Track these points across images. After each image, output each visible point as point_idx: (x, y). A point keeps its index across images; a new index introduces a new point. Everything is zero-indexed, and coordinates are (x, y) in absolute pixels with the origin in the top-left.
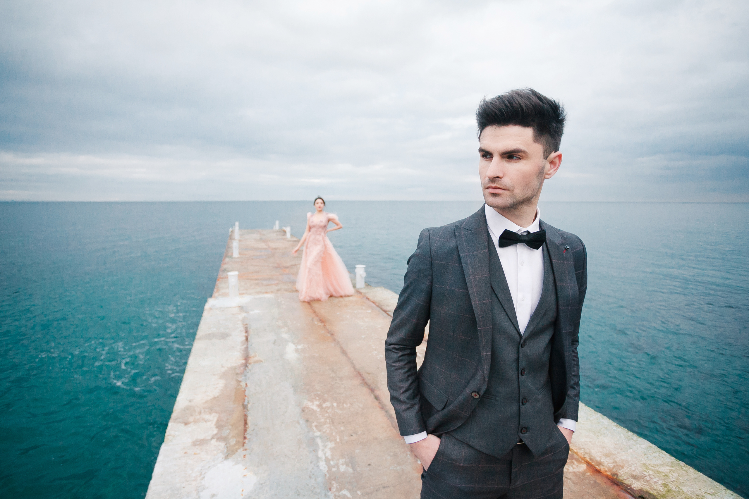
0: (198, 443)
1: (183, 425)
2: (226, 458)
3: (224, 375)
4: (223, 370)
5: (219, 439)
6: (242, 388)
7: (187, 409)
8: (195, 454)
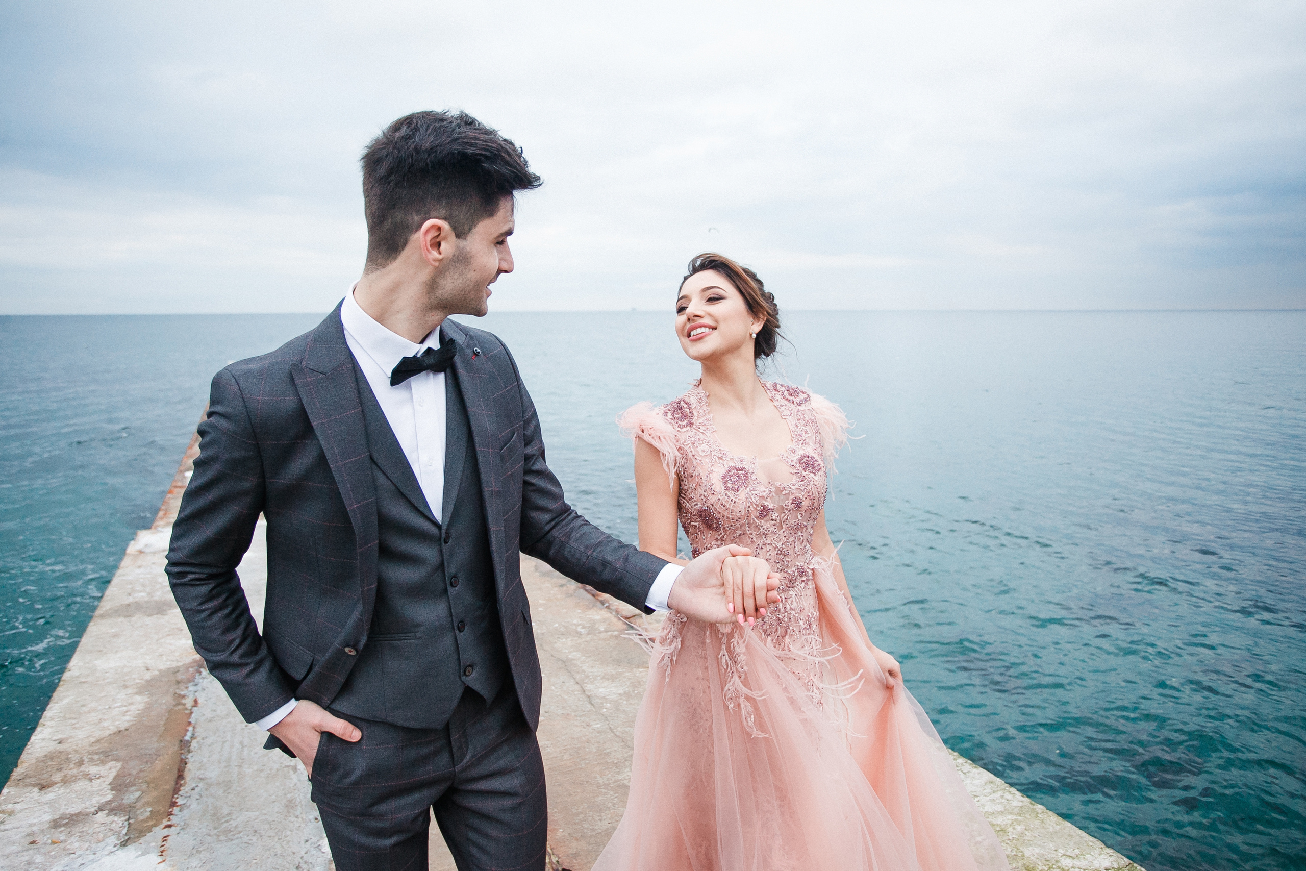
0: (64, 822)
1: (36, 790)
2: (124, 844)
3: (147, 687)
4: (148, 676)
5: (113, 811)
6: (186, 709)
7: (52, 759)
8: (53, 843)
